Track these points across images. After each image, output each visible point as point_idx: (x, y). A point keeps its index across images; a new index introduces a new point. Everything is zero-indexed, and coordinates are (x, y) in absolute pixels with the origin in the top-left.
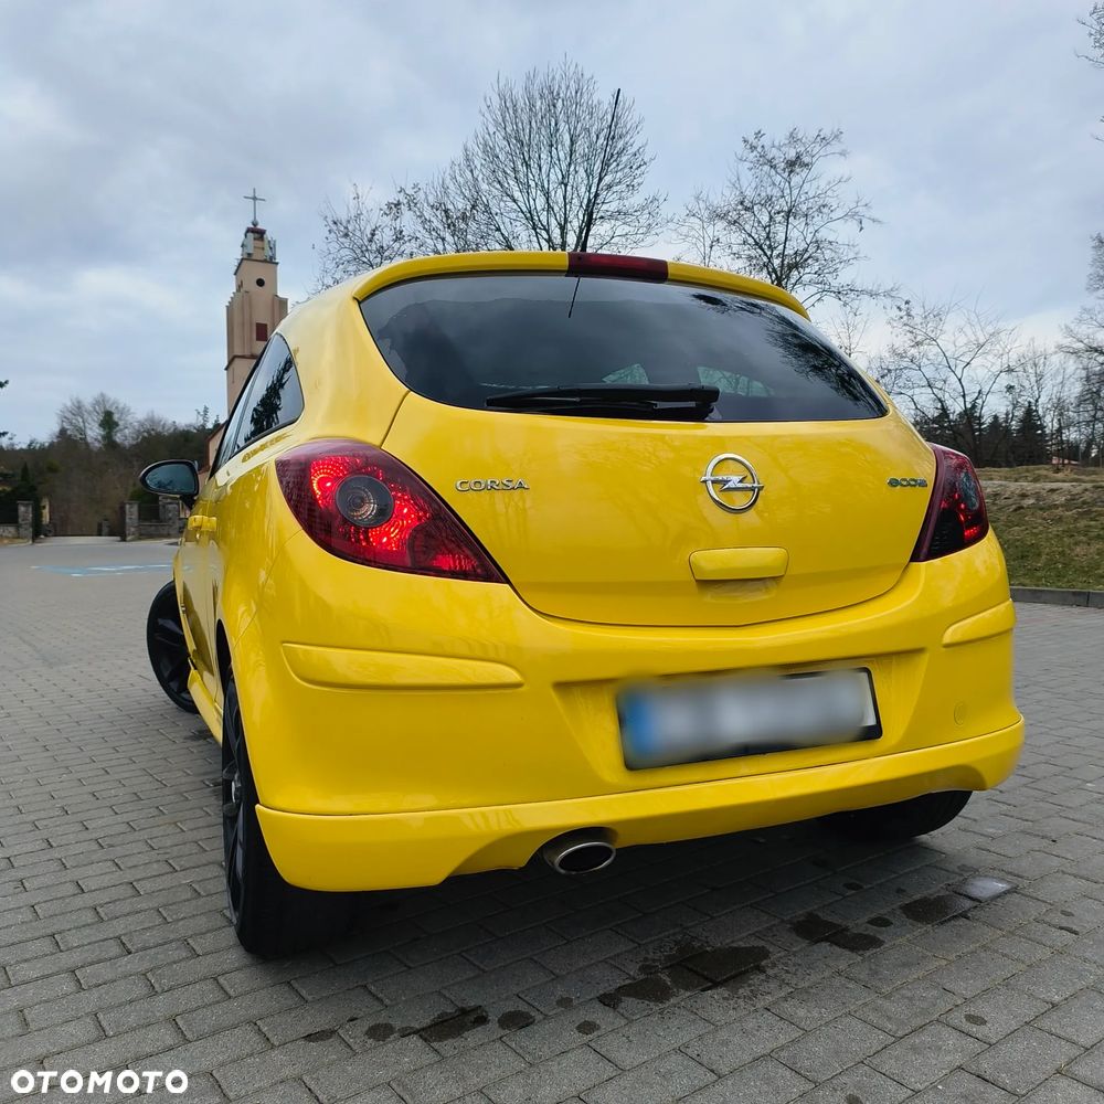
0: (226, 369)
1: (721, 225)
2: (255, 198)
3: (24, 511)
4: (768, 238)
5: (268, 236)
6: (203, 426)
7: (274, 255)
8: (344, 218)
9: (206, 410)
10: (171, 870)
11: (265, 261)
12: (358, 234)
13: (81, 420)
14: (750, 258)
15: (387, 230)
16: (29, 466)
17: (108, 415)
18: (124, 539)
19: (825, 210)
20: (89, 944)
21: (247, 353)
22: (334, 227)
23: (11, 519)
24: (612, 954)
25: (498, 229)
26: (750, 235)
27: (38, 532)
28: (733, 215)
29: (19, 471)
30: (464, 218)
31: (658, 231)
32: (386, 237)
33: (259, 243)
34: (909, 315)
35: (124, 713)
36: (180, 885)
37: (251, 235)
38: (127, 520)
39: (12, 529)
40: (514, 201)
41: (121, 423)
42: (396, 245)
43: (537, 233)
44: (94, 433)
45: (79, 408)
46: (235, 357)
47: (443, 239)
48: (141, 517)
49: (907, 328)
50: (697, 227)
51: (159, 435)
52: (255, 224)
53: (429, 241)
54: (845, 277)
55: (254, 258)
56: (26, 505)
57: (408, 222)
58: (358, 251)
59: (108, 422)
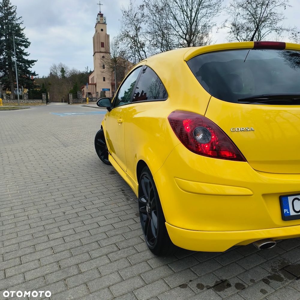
0: (93, 56)
1: (241, 8)
2: (100, 4)
3: (44, 96)
4: (255, 12)
5: (104, 16)
6: (87, 72)
7: (106, 21)
8: (127, 10)
9: (88, 67)
10: (121, 220)
11: (103, 24)
12: (131, 15)
13: (56, 70)
14: (249, 19)
15: (139, 14)
16: (44, 83)
17: (63, 69)
18: (69, 104)
19: (274, 3)
20: (108, 245)
21: (99, 51)
22: (125, 13)
23: (41, 98)
24: (260, 263)
25: (172, 12)
26: (250, 12)
27: (48, 101)
28: (245, 5)
29: (42, 85)
30: (162, 9)
31: (221, 11)
32: (139, 16)
33: (101, 18)
34: (296, 36)
35: (90, 164)
36: (125, 226)
37: (99, 16)
38: (70, 99)
39: (41, 101)
40: (177, 3)
41: (66, 71)
42: (142, 18)
43: (183, 13)
44: (59, 74)
45: (55, 67)
46: (96, 52)
47: (156, 16)
48: (73, 98)
49: (295, 40)
50: (233, 10)
51: (76, 74)
52: (100, 12)
53: (152, 17)
54: (279, 25)
55: (100, 23)
56: (44, 94)
57: (146, 11)
58: (131, 21)
59: (63, 71)
